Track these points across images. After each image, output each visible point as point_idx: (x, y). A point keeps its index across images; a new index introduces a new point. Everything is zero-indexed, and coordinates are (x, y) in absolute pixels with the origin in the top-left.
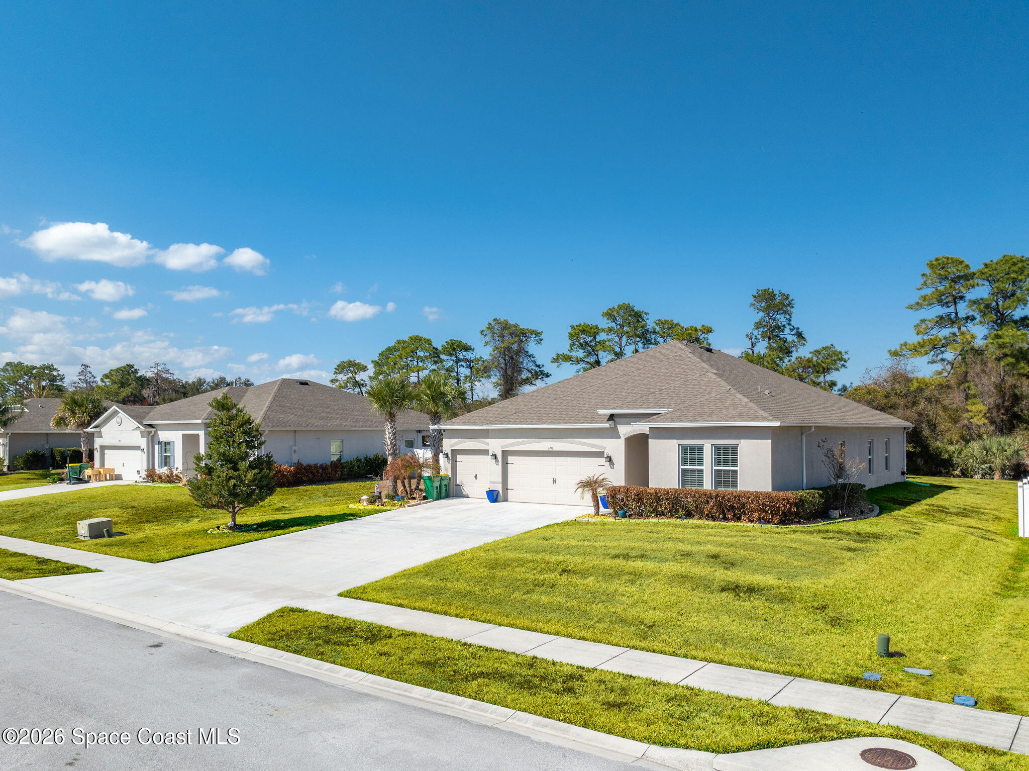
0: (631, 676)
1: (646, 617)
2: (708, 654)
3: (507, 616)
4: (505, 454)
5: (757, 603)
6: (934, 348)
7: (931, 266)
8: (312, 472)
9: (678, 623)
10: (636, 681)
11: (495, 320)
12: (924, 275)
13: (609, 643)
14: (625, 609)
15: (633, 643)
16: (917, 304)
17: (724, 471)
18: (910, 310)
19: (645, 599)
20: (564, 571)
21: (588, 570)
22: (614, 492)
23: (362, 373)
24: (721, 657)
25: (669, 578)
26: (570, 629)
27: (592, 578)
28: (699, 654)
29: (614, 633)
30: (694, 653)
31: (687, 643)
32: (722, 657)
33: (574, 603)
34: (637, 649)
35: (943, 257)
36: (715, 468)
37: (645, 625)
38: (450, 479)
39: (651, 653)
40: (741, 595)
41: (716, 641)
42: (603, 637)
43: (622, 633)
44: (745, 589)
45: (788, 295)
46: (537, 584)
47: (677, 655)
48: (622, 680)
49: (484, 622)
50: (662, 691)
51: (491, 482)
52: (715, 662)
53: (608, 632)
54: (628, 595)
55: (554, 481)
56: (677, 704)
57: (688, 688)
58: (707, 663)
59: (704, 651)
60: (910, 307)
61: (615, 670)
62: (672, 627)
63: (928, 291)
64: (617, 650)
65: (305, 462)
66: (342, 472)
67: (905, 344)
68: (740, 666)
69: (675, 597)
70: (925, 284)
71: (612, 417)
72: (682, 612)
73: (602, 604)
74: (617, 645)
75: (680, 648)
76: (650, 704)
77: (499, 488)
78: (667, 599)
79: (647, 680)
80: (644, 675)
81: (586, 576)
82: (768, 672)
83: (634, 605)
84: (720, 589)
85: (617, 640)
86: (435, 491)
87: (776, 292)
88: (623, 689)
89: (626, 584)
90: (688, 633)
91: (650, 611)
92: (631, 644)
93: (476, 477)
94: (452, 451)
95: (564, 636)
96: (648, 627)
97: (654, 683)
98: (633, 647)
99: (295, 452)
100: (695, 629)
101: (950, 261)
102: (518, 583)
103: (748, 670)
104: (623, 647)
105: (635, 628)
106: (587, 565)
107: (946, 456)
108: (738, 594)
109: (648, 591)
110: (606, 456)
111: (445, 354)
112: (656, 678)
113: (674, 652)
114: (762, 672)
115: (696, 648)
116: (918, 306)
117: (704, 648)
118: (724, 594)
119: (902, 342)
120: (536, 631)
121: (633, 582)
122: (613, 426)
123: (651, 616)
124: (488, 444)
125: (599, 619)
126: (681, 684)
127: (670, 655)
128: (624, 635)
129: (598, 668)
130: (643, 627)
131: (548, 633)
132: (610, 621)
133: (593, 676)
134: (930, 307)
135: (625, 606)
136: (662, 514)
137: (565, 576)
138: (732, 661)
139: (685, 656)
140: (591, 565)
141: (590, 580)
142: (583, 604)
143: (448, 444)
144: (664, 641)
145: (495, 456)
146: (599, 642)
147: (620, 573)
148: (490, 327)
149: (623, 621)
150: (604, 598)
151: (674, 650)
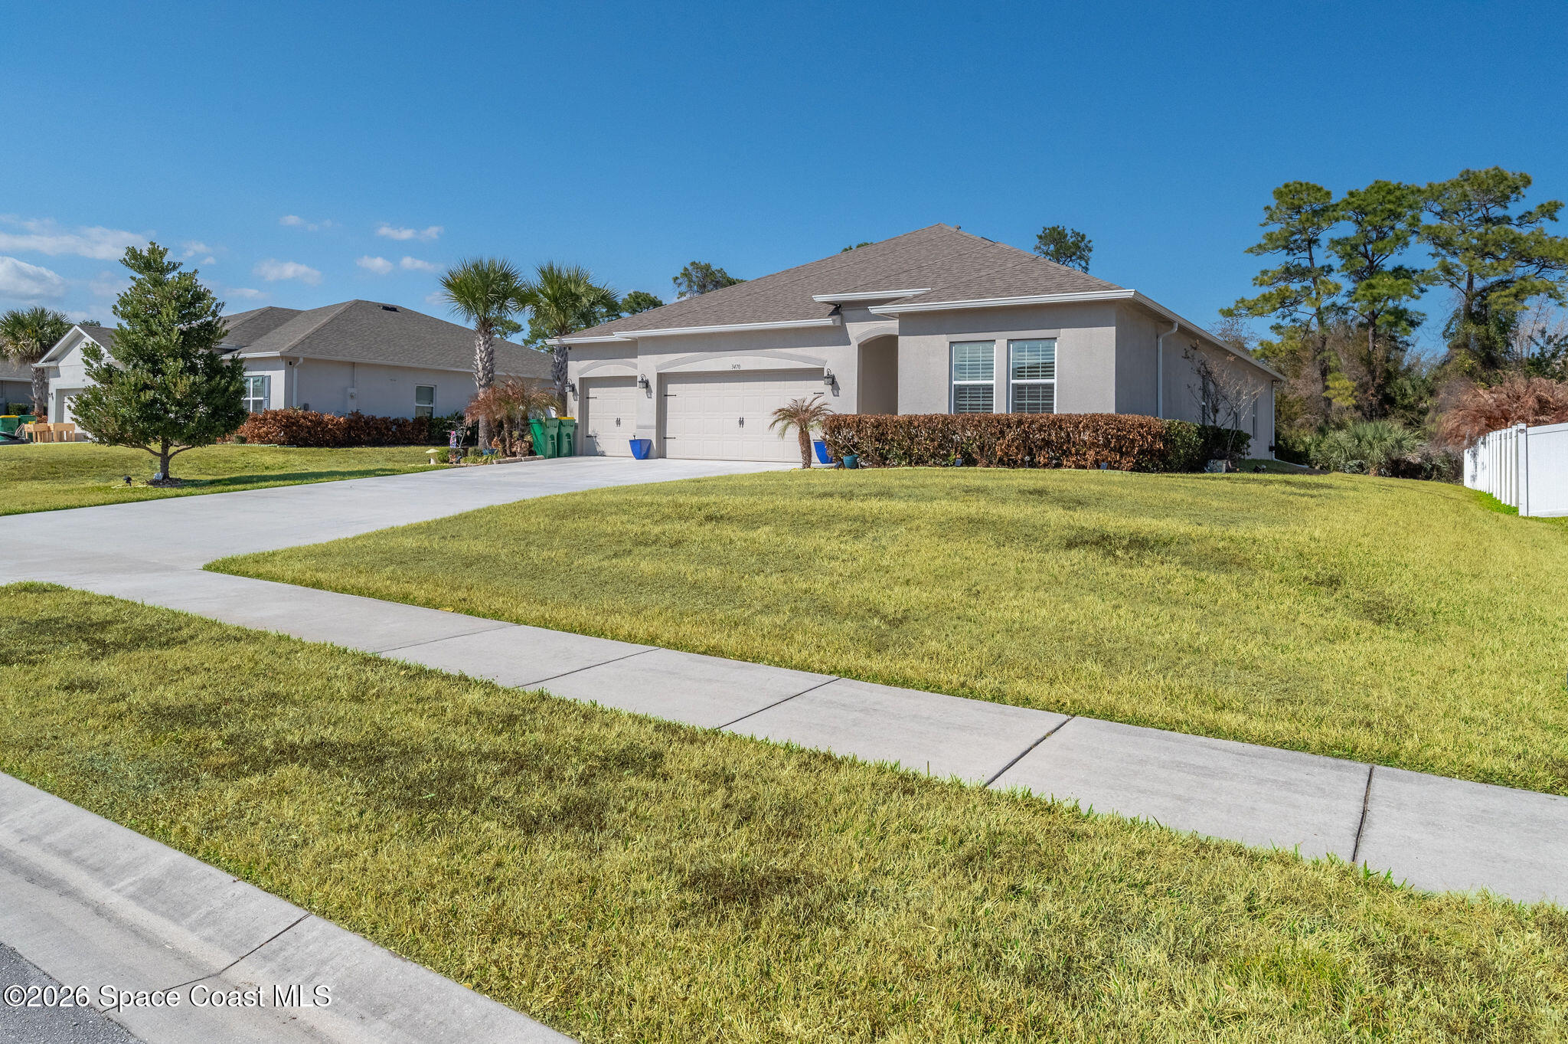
0: (828, 758)
1: (885, 600)
2: (1065, 691)
3: (543, 603)
4: (664, 379)
5: (1164, 570)
6: (1283, 304)
7: (1279, 194)
8: (376, 429)
9: (970, 612)
10: (844, 776)
11: (693, 264)
12: (1267, 208)
13: (783, 663)
14: (833, 585)
15: (848, 660)
16: (1260, 246)
17: (1031, 386)
18: (1251, 254)
19: (885, 563)
20: (709, 518)
21: (761, 516)
22: (836, 425)
23: (515, 335)
24: (1107, 698)
25: (941, 524)
26: (686, 629)
27: (767, 529)
28: (1039, 690)
29: (799, 637)
30: (1021, 686)
31: (998, 659)
32: (1111, 698)
33: (714, 573)
34: (858, 677)
35: (1295, 183)
36: (1013, 382)
37: (884, 617)
38: (576, 426)
39: (898, 689)
40: (1118, 553)
41: (1082, 656)
42: (770, 646)
43: (820, 636)
44: (1125, 543)
45: (1083, 235)
46: (641, 541)
47: (973, 694)
48: (794, 773)
49: (484, 616)
50: (936, 817)
51: (639, 427)
52: (1091, 713)
53: (784, 634)
54: (845, 557)
55: (741, 422)
56: (1005, 881)
57: (1029, 803)
58: (1065, 717)
59: (1052, 682)
60: (1251, 251)
61: (778, 738)
62: (955, 622)
63: (1276, 228)
64: (801, 680)
65: (366, 413)
66: (430, 433)
67: (1243, 301)
68: (1172, 726)
69: (957, 559)
70: (1271, 217)
71: (838, 308)
72: (978, 588)
73: (781, 574)
74: (804, 667)
75: (980, 674)
76: (890, 884)
77: (652, 435)
78: (939, 562)
79: (881, 770)
80: (871, 753)
81: (755, 525)
82: (1270, 744)
83: (855, 577)
84: (1064, 543)
85: (805, 653)
86: (550, 442)
87: (1069, 232)
88: (789, 808)
89: (841, 538)
90: (998, 637)
91: (896, 589)
92: (843, 665)
93: (618, 422)
94: (582, 380)
95: (669, 645)
96: (890, 623)
97: (908, 784)
98: (848, 673)
99: (352, 396)
100: (1017, 626)
101: (1304, 187)
102: (602, 540)
103: (1202, 739)
104: (821, 671)
105: (854, 625)
106: (762, 508)
107: (1302, 448)
108: (1109, 553)
109: (893, 549)
110: (825, 374)
111: (627, 311)
112: (913, 763)
113: (963, 685)
114: (1247, 746)
115: (1028, 674)
116: (1261, 249)
117: (1050, 673)
118: (1076, 555)
119: (1239, 299)
120: (601, 634)
121: (857, 535)
122: (838, 323)
123: (895, 599)
124: (635, 366)
125: (767, 607)
126: (1002, 786)
127: (952, 693)
128: (823, 643)
129: (726, 731)
130: (876, 621)
131: (631, 638)
132: (792, 610)
133: (698, 757)
134: (1276, 251)
135: (836, 578)
136: (920, 461)
137: (709, 526)
138: (1144, 710)
139: (998, 697)
140: (771, 506)
141: (763, 534)
142: (736, 574)
143: (576, 369)
144: (933, 656)
145: (646, 384)
146: (757, 659)
147: (829, 521)
148: (686, 274)
149: (826, 610)
150: (788, 563)
151: (962, 679)
